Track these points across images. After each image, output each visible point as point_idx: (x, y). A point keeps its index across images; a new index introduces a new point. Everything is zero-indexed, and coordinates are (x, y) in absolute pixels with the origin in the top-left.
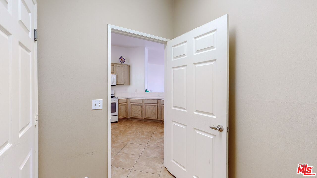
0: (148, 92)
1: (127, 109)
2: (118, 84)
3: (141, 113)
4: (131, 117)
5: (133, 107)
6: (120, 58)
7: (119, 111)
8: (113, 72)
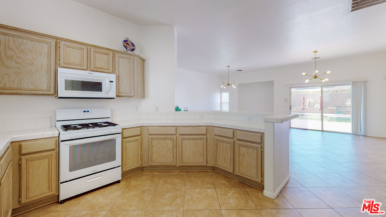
0: (180, 110)
1: (141, 149)
2: (120, 95)
3: (173, 155)
4: (150, 164)
5: (155, 143)
6: (125, 41)
7: (124, 156)
8: (108, 69)
